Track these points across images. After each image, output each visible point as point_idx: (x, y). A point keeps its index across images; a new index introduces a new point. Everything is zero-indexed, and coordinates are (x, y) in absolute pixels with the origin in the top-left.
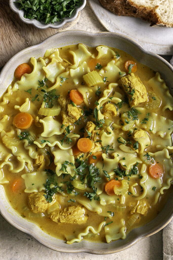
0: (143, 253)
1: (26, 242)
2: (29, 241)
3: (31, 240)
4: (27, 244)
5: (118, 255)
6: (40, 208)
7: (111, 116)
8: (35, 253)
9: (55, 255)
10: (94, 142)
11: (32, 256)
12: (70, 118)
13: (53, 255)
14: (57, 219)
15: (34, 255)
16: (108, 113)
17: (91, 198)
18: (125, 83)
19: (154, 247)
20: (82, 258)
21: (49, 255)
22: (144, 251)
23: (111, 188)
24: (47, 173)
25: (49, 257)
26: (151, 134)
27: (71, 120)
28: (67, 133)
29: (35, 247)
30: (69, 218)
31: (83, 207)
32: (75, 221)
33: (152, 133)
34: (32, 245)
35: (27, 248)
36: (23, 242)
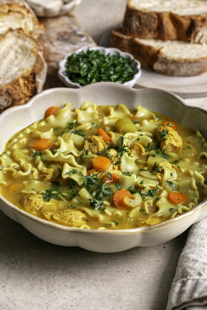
0: (148, 295)
1: (9, 264)
2: (13, 264)
3: (15, 263)
4: (9, 266)
5: (116, 292)
6: (33, 201)
7: (138, 154)
8: (15, 275)
9: (38, 280)
10: (113, 164)
11: (10, 277)
12: (92, 144)
13: (36, 279)
14: (50, 216)
15: (13, 276)
16: (135, 149)
17: (95, 204)
18: (159, 130)
19: (164, 292)
20: (71, 288)
21: (31, 279)
22: (150, 294)
23: (121, 197)
24: (52, 184)
25: (31, 281)
26: (179, 173)
27: (93, 148)
28: (85, 154)
29: (17, 270)
30: (63, 215)
31: (84, 212)
32: (71, 220)
33: (180, 171)
34: (15, 267)
35: (7, 269)
36: (5, 264)
